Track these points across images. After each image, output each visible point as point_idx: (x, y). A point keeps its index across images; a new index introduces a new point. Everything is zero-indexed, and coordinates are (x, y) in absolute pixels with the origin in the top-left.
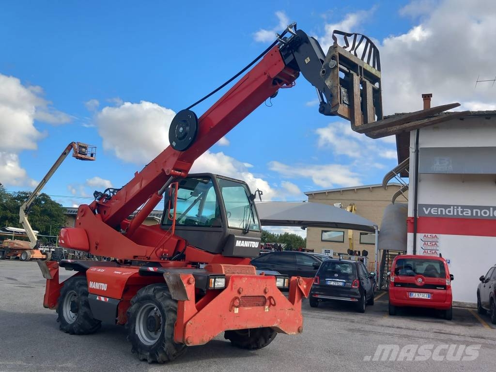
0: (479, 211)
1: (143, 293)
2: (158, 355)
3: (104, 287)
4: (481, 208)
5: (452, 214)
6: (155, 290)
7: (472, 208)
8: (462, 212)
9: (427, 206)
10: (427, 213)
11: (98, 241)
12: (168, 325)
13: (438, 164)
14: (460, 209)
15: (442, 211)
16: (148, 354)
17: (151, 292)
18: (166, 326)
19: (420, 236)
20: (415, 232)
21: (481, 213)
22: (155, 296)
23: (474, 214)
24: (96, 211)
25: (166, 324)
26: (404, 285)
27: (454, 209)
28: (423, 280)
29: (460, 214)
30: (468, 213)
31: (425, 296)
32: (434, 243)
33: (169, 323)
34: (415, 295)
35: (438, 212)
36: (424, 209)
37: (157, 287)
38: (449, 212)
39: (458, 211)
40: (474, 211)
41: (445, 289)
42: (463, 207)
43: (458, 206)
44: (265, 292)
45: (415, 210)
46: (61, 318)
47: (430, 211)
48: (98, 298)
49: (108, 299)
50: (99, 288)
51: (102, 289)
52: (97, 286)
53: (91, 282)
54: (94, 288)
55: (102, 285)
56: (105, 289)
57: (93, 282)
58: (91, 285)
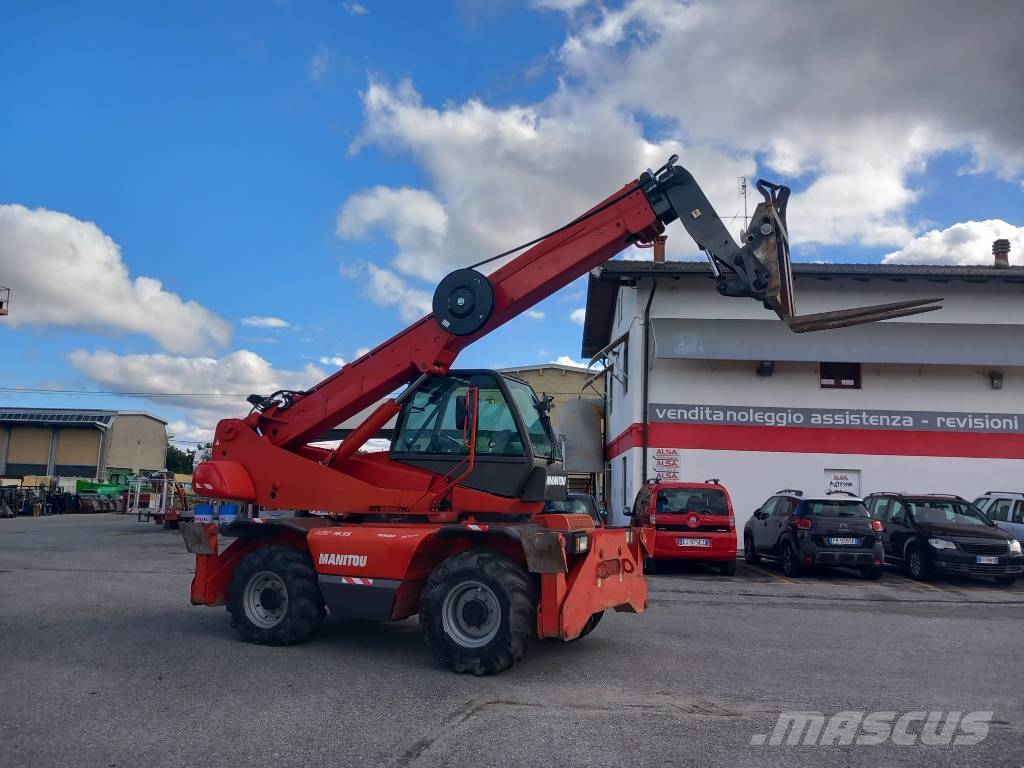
0: (734, 414)
1: (454, 565)
2: (498, 661)
3: (360, 561)
4: (737, 409)
5: (697, 418)
6: (480, 559)
7: (725, 409)
8: (711, 416)
9: (662, 407)
10: (661, 416)
11: (278, 483)
12: (514, 613)
13: (683, 344)
14: (708, 411)
15: (682, 414)
16: (479, 661)
17: (472, 562)
18: (511, 616)
19: (651, 451)
20: (645, 445)
21: (737, 417)
22: (482, 570)
23: (728, 418)
24: (259, 431)
25: (511, 610)
26: (670, 527)
27: (699, 410)
28: (698, 519)
29: (708, 418)
30: (719, 417)
31: (702, 543)
32: (672, 462)
33: (517, 608)
34: (687, 543)
35: (676, 416)
36: (657, 410)
37: (483, 555)
38: (693, 415)
39: (705, 414)
41: (728, 531)
42: (712, 408)
43: (705, 407)
44: (620, 553)
45: (645, 413)
46: (239, 620)
47: (666, 413)
48: (344, 581)
49: (371, 581)
50: (345, 564)
51: (355, 565)
52: (340, 560)
53: (321, 555)
54: (334, 563)
55: (355, 557)
56: (363, 565)
57: (327, 555)
58: (323, 559)
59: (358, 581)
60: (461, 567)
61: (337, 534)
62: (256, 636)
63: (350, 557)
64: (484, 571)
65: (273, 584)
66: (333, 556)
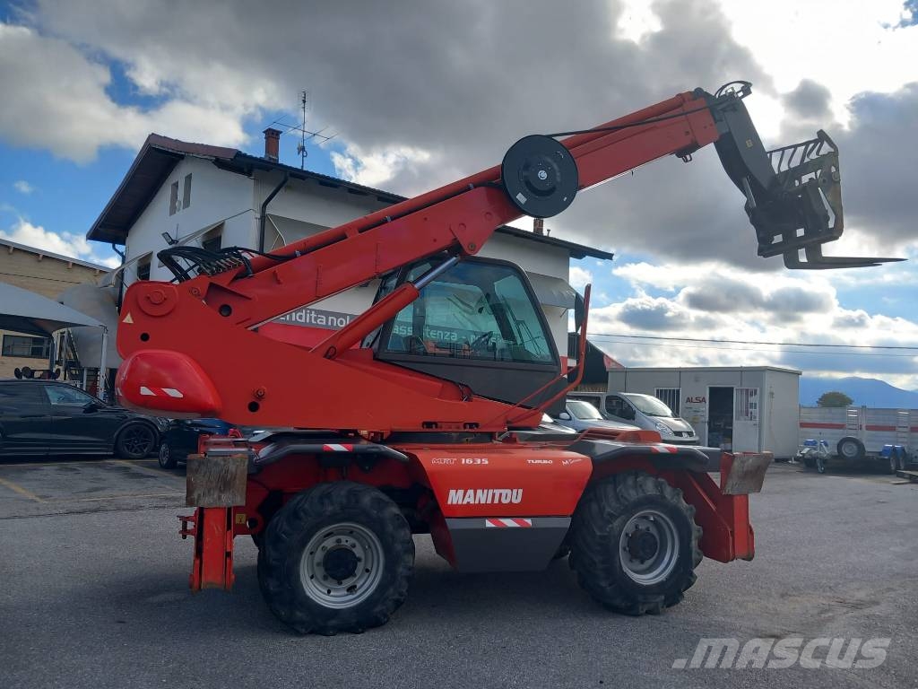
0: (335, 319)
3: (513, 496)
4: (337, 315)
5: (303, 320)
7: (328, 313)
8: (316, 319)
14: (313, 315)
21: (337, 323)
27: (306, 313)
29: (313, 322)
30: (322, 321)
38: (301, 317)
39: (311, 317)
40: (330, 318)
42: (317, 311)
48: (489, 524)
49: (529, 521)
50: (489, 501)
51: (504, 501)
52: (483, 497)
53: (452, 492)
54: (472, 502)
55: (504, 492)
56: (517, 501)
57: (461, 492)
58: (455, 497)
59: (509, 523)
60: (641, 495)
61: (469, 461)
62: (333, 622)
63: (497, 492)
64: (665, 497)
65: (339, 541)
66: (471, 492)
